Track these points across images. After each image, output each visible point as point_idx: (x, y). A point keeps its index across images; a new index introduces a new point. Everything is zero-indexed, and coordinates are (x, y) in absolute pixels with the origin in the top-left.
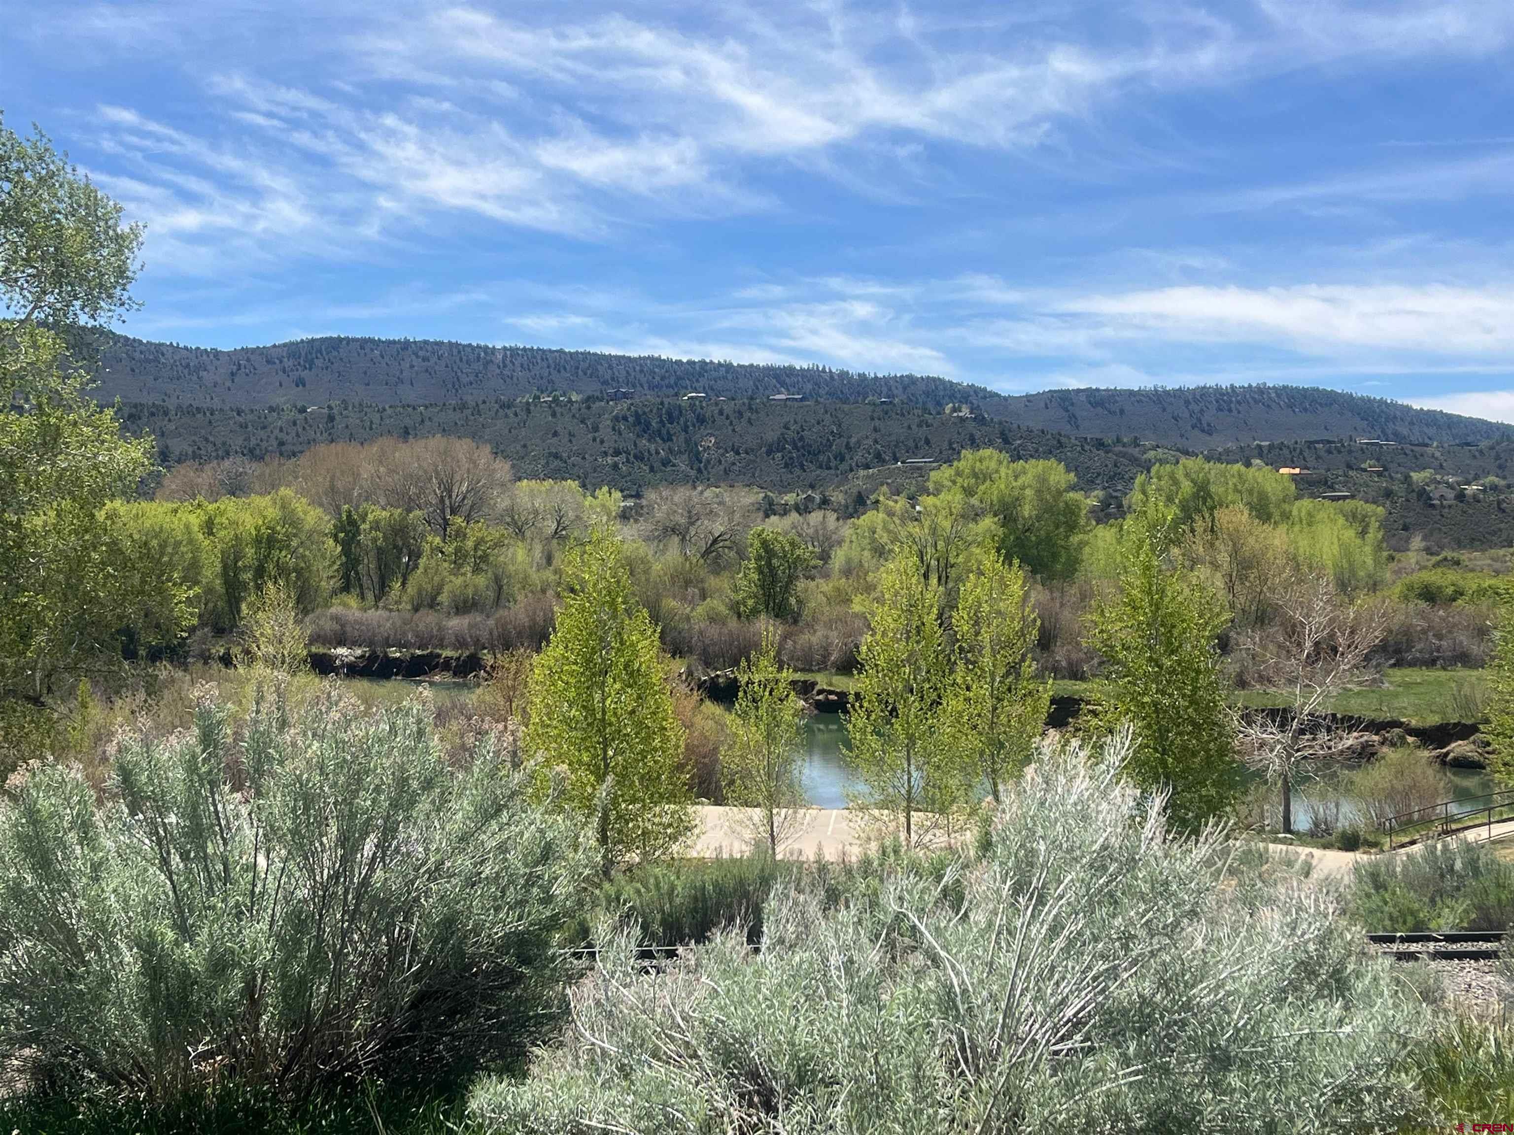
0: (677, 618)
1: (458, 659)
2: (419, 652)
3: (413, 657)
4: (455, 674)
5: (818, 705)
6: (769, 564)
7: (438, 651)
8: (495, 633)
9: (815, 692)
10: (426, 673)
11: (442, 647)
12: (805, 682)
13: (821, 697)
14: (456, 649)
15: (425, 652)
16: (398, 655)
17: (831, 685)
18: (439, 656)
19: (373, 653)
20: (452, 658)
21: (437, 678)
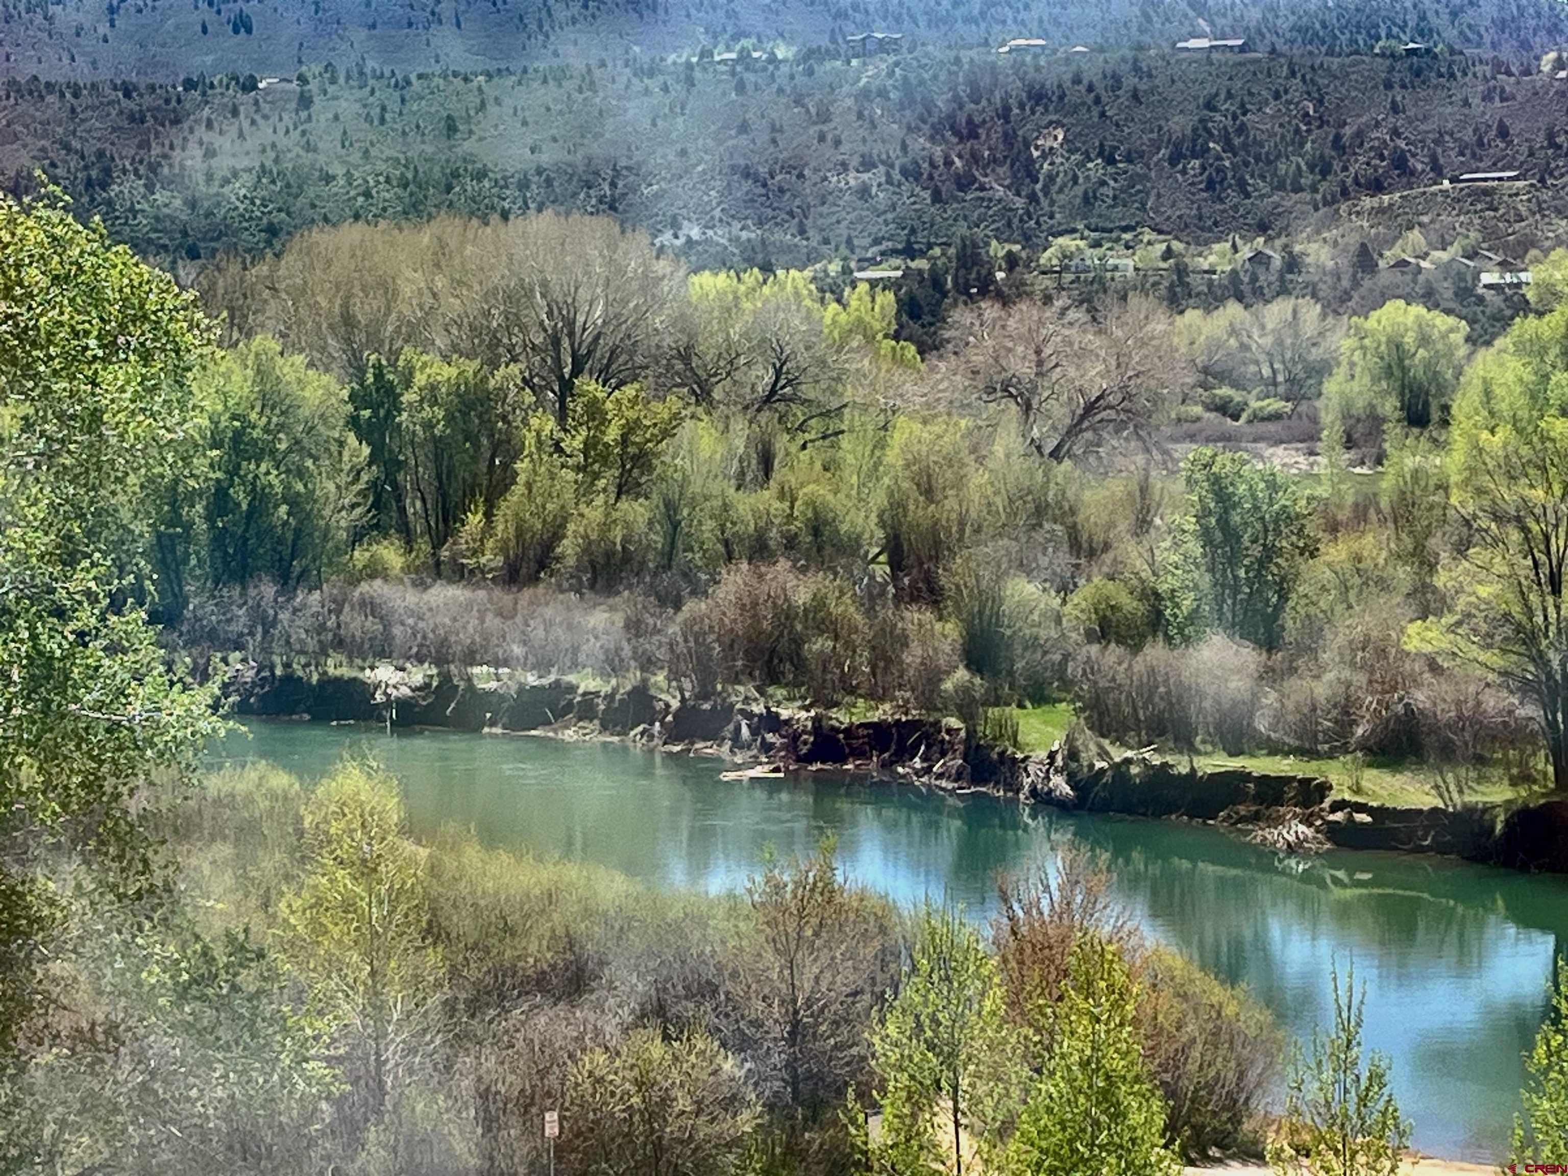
0: (1035, 617)
1: (610, 697)
2: (532, 679)
3: (521, 690)
4: (604, 728)
5: (1333, 832)
6: (1224, 523)
7: (571, 678)
8: (681, 648)
9: (1326, 804)
10: (547, 723)
11: (575, 666)
12: (1305, 782)
13: (1339, 816)
14: (605, 675)
15: (545, 682)
16: (493, 685)
17: (1358, 790)
18: (572, 689)
19: (446, 678)
20: (597, 694)
21: (569, 735)
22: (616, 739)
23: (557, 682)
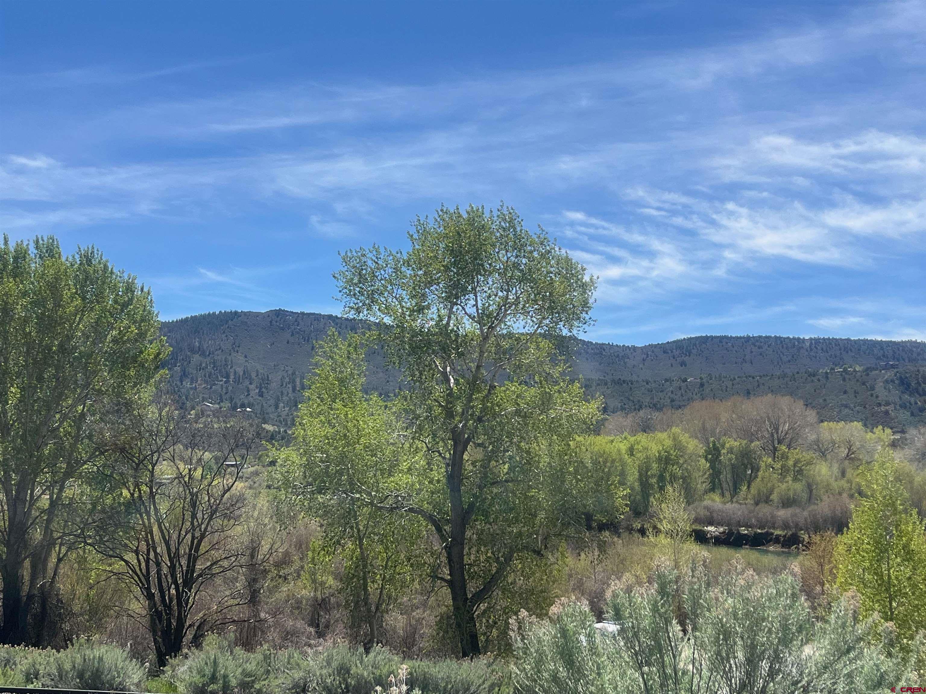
1: (785, 536)
2: (759, 531)
3: (756, 533)
4: (783, 546)
7: (772, 531)
8: (809, 520)
10: (763, 545)
11: (774, 528)
14: (783, 530)
15: (763, 531)
16: (746, 532)
18: (772, 534)
19: (730, 530)
20: (780, 536)
21: (771, 548)
22: (787, 550)
23: (767, 531)
